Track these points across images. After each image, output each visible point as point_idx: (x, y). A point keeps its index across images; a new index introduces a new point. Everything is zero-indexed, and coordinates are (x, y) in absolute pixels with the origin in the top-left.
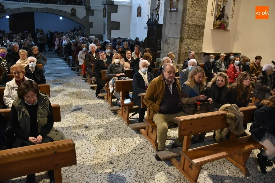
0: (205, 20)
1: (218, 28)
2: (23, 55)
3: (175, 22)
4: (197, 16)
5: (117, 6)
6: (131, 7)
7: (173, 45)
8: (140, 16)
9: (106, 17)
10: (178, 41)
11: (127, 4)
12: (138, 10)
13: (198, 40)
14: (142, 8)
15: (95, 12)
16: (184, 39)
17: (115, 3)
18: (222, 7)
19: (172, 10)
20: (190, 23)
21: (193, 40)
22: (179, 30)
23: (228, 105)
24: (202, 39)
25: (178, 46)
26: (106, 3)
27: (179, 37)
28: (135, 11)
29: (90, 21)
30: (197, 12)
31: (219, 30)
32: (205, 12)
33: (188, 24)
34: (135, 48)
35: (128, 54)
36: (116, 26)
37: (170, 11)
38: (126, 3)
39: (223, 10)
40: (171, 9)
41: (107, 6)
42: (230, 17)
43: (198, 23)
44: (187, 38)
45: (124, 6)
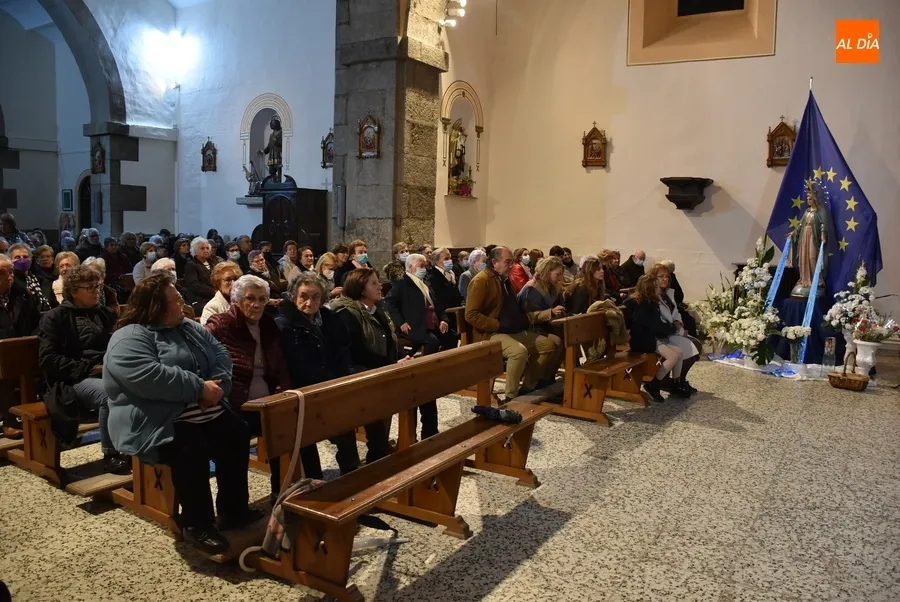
0: (435, 175)
1: (457, 193)
2: (67, 265)
3: (376, 182)
4: (422, 167)
5: (136, 140)
6: (175, 143)
7: (373, 234)
8: (215, 169)
9: (104, 171)
10: (388, 225)
11: (164, 134)
12: (204, 152)
13: (427, 222)
14: (218, 146)
15: (22, 157)
16: (401, 219)
17: (132, 133)
18: (459, 147)
19: (364, 154)
20: (411, 183)
21: (417, 222)
22: (389, 200)
23: (598, 303)
24: (433, 218)
25: (389, 237)
26: (105, 132)
27: (391, 216)
28: (192, 157)
29: (7, 185)
30: (420, 158)
31: (457, 197)
32: (435, 158)
33: (407, 186)
34: (289, 247)
35: (307, 256)
36: (136, 198)
37: (360, 157)
38: (161, 134)
39: (462, 154)
40: (361, 153)
41: (106, 142)
42: (474, 168)
43: (425, 183)
44: (408, 217)
45: (156, 140)
